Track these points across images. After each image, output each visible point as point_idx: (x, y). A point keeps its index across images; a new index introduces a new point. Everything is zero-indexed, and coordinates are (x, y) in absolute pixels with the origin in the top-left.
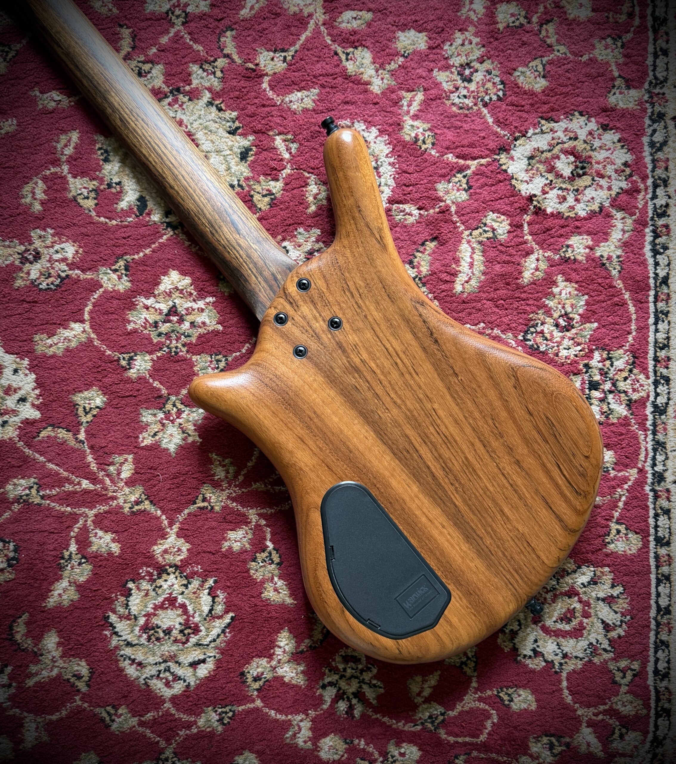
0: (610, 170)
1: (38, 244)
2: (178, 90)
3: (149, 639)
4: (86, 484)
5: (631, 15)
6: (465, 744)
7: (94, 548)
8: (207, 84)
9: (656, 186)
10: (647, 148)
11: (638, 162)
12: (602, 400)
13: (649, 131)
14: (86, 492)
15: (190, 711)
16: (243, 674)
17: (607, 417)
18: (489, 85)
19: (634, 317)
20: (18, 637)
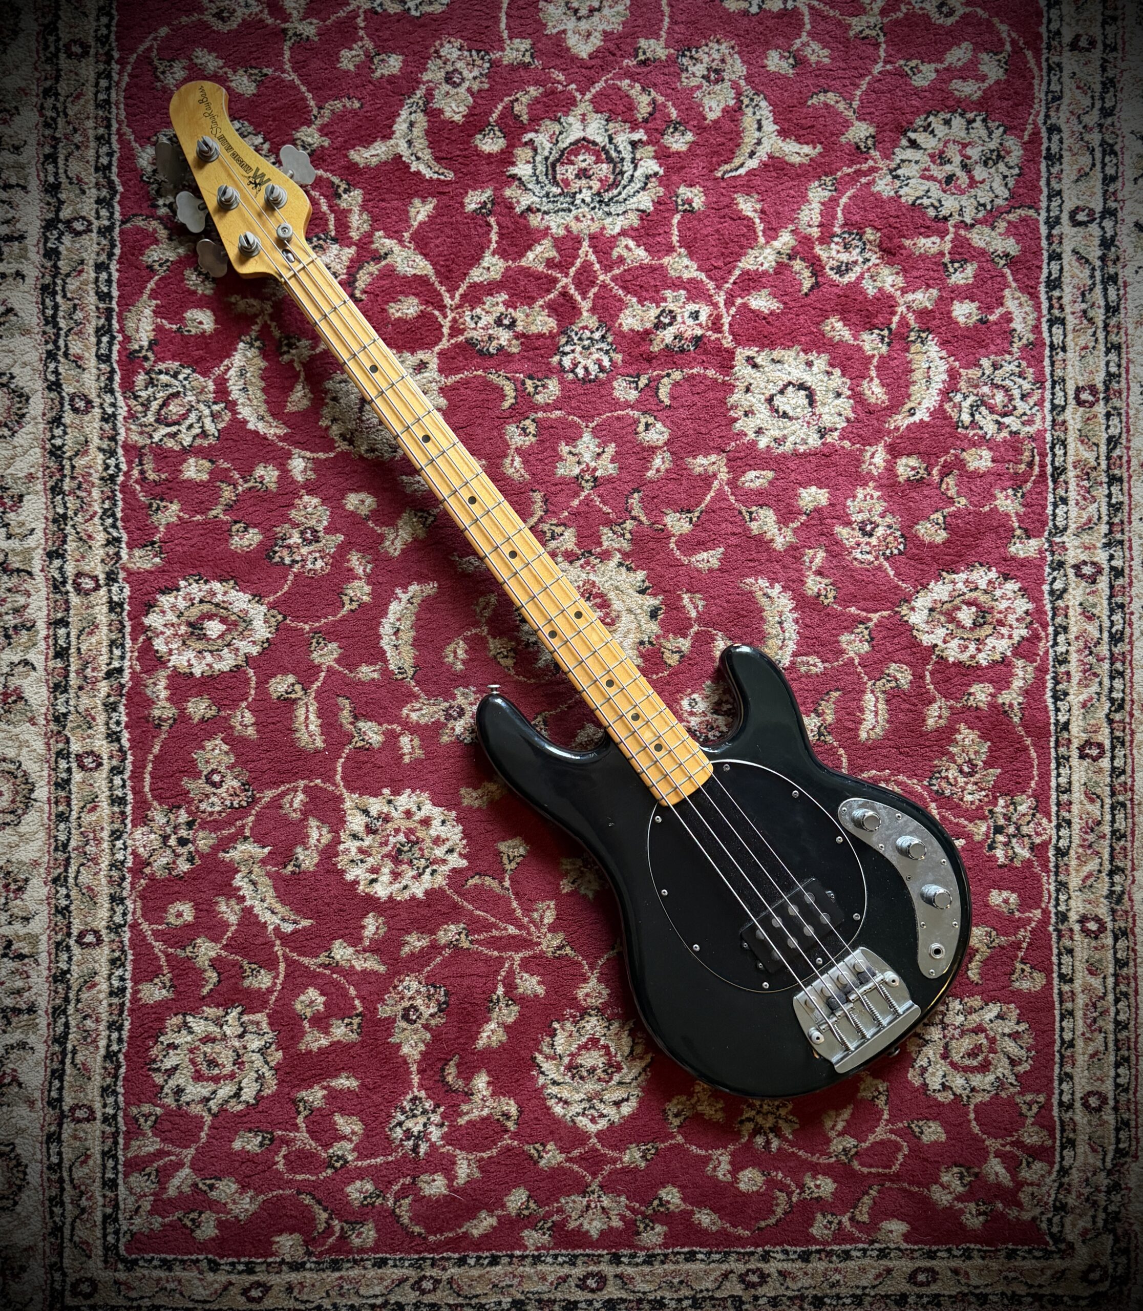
0: (1011, 619)
1: (460, 700)
2: (590, 552)
3: (573, 1077)
4: (512, 930)
5: (1031, 464)
6: (879, 1174)
7: (521, 990)
8: (617, 546)
9: (1056, 634)
10: (1046, 596)
11: (1040, 611)
12: (1006, 844)
13: (1050, 578)
14: (513, 937)
15: (614, 1147)
16: (664, 1111)
17: (1012, 860)
18: (891, 538)
19: (1036, 762)
20: (450, 1079)
